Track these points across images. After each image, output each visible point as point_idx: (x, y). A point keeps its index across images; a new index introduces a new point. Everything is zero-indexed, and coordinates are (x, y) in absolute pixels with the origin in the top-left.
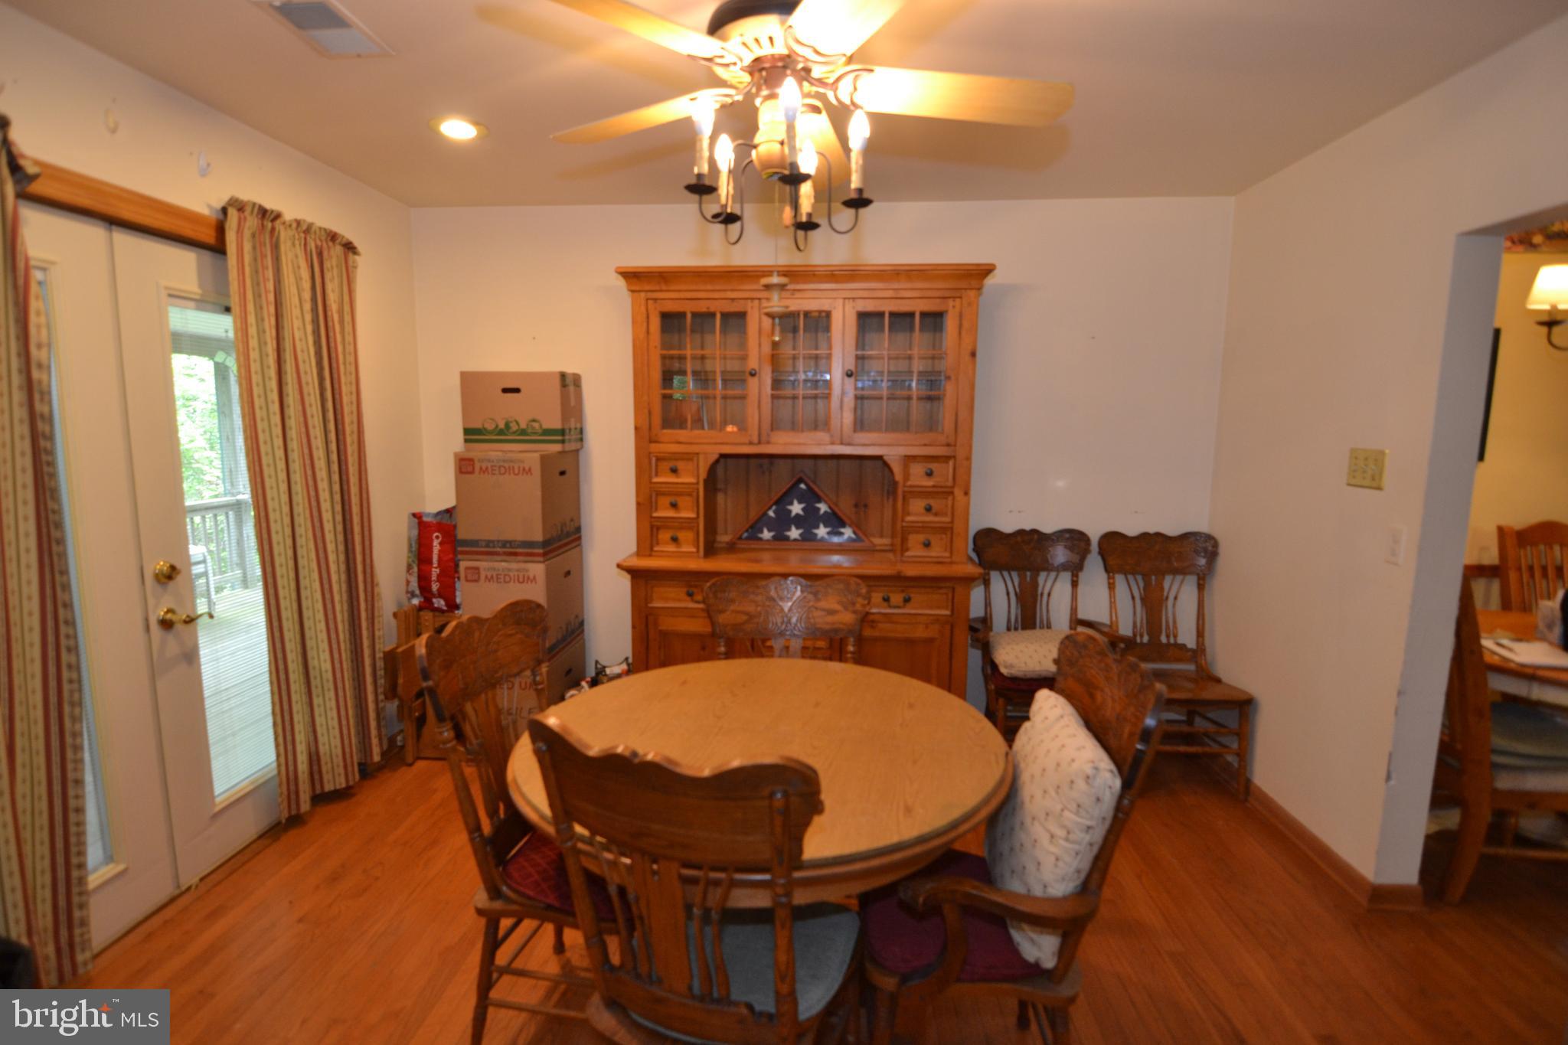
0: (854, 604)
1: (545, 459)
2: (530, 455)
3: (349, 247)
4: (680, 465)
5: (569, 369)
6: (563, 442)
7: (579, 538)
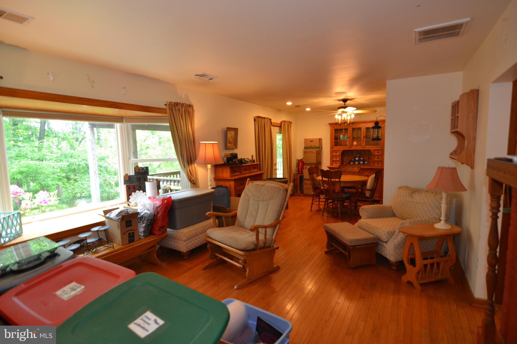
0: (358, 169)
1: (317, 151)
2: (315, 151)
3: (291, 123)
4: (337, 152)
5: (320, 138)
6: (319, 149)
7: (321, 164)
